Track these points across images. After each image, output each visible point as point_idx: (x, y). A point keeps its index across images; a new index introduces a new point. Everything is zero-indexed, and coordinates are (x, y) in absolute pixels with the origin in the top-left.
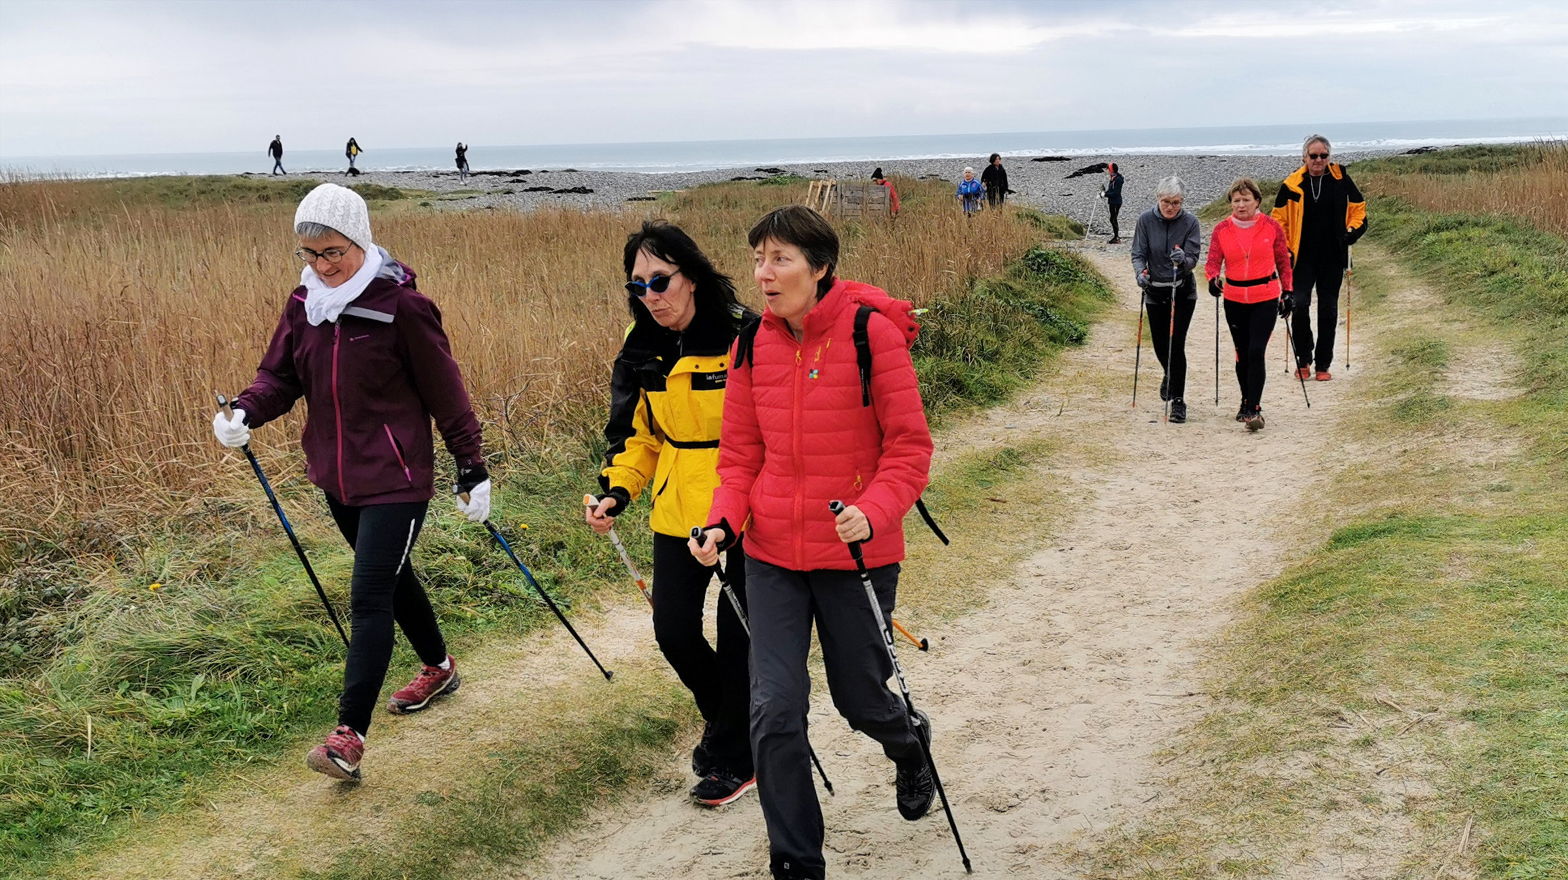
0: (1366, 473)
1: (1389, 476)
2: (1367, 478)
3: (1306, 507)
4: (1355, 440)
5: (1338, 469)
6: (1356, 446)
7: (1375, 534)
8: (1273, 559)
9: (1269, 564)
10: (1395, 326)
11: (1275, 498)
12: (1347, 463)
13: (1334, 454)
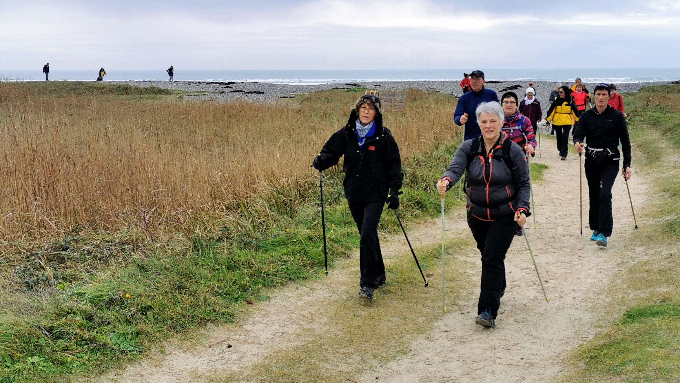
0: (647, 268)
1: (661, 271)
2: (648, 271)
3: (611, 290)
4: (642, 245)
5: (631, 263)
6: (642, 249)
7: (653, 314)
8: (589, 325)
9: (586, 329)
10: (665, 175)
11: (593, 281)
12: (636, 260)
13: (629, 253)
